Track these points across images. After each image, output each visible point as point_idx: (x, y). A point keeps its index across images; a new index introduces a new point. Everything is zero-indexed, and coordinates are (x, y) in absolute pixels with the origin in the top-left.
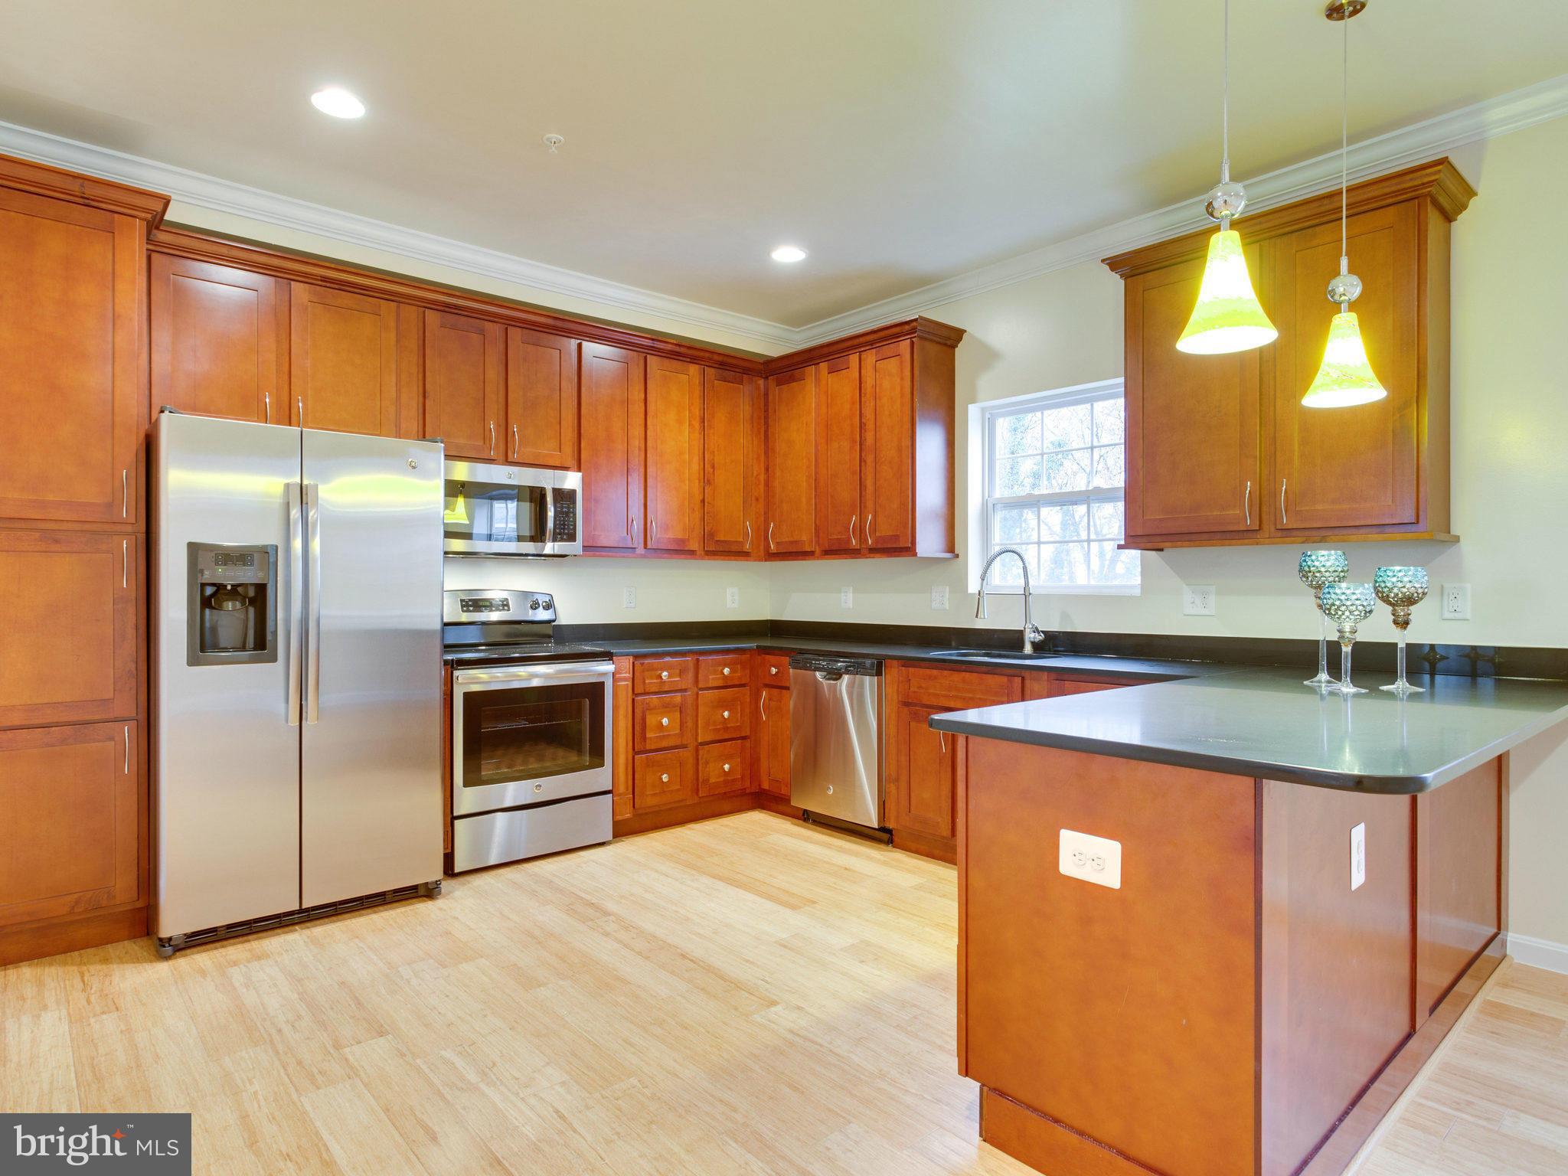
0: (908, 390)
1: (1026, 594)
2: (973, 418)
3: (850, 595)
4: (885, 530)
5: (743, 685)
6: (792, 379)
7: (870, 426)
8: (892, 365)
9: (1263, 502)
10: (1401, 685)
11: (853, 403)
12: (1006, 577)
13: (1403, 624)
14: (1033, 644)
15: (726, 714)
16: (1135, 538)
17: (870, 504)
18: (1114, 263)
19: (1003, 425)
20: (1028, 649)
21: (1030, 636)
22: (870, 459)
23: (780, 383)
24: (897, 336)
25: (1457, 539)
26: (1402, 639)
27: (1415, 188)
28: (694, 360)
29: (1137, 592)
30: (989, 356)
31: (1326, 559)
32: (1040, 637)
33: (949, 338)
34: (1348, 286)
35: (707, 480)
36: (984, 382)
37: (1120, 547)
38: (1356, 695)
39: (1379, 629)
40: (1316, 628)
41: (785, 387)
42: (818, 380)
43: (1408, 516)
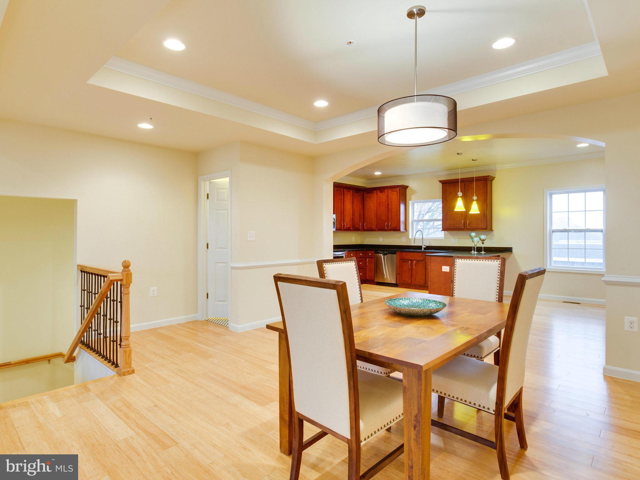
0: (399, 198)
1: (423, 239)
2: (410, 203)
3: (381, 239)
4: (393, 226)
5: (363, 257)
6: (371, 193)
7: (390, 205)
8: (395, 193)
9: (465, 224)
10: (483, 252)
11: (386, 200)
12: (419, 236)
13: (483, 243)
14: (424, 248)
15: (361, 263)
16: (444, 229)
17: (390, 220)
18: (440, 181)
19: (416, 205)
20: (423, 249)
21: (423, 247)
22: (390, 211)
23: (367, 193)
24: (396, 187)
25: (493, 230)
26: (483, 246)
27: (486, 179)
28: (351, 189)
29: (443, 238)
30: (414, 192)
31: (473, 234)
32: (425, 247)
33: (405, 188)
34: (475, 198)
35: (353, 215)
36: (413, 197)
37: (441, 231)
38: (477, 254)
39: (480, 245)
40: (472, 245)
41: (368, 194)
42: (377, 194)
43: (485, 228)
